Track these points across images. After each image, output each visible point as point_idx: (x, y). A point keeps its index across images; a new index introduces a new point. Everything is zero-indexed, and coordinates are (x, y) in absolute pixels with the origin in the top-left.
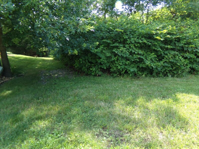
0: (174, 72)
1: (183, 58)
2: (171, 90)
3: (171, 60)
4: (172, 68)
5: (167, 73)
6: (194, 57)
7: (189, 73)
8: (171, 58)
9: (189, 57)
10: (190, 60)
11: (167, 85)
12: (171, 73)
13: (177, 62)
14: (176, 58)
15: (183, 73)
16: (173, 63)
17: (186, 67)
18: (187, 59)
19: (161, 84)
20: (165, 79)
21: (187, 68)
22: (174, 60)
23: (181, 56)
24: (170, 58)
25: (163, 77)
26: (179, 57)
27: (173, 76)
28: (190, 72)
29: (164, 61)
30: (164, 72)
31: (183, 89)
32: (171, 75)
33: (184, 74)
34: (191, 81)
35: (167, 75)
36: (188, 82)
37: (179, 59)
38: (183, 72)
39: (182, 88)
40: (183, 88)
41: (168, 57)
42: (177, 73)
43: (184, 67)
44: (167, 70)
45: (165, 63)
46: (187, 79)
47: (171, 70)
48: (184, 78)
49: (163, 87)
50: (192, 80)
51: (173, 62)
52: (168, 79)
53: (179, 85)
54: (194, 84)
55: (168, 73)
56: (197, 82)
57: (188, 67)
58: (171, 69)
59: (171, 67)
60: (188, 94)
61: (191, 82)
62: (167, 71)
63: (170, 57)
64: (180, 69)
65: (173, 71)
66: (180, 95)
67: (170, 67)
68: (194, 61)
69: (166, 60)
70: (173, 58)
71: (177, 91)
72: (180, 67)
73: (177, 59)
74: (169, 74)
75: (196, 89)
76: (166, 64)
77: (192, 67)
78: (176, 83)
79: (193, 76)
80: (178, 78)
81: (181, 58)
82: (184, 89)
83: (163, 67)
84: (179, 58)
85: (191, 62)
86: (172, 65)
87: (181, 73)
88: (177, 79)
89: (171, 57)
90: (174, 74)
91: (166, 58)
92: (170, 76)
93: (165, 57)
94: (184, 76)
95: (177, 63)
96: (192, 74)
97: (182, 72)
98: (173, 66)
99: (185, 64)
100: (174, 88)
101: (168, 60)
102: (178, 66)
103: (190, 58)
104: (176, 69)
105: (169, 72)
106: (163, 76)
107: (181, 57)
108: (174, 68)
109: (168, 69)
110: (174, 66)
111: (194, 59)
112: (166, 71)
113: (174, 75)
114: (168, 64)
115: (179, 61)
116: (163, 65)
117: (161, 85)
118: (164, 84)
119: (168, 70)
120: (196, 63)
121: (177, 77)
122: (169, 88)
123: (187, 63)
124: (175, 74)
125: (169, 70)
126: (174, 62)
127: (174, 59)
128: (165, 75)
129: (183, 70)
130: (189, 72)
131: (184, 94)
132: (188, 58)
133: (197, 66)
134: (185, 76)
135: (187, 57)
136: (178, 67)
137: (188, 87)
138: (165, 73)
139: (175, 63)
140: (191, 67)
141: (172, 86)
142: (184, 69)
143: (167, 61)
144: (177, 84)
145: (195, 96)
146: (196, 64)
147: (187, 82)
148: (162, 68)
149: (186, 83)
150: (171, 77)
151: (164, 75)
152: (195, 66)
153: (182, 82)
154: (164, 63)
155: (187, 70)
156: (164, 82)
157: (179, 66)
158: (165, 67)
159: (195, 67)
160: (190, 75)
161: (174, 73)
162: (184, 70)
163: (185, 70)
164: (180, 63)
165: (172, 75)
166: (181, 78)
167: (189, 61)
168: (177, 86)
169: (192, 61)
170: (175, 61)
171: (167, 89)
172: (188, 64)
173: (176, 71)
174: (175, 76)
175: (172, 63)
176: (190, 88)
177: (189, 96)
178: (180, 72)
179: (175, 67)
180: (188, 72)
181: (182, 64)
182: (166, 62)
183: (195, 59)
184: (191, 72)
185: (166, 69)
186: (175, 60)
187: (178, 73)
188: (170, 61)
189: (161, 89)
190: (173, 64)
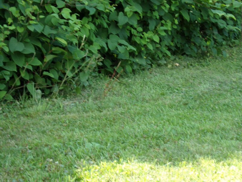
0: (51, 75)
1: (74, 16)
2: (55, 158)
3: (35, 26)
4: (41, 57)
5: (23, 81)
6: (109, 7)
7: (99, 72)
8: (34, 18)
9: (92, 12)
10: (98, 22)
11: (34, 138)
12: (40, 80)
13: (54, 32)
14: (48, 17)
15: (81, 74)
16: (43, 39)
17: (90, 51)
18: (88, 17)
19: (12, 137)
20: (20, 112)
21: (92, 53)
22: (45, 25)
23: (67, 6)
24: (28, 19)
25: (12, 102)
26: (60, 10)
27: (47, 93)
28: (101, 69)
29: (8, 33)
30: (12, 78)
31: (97, 145)
32: (39, 91)
33: (84, 78)
34: (111, 104)
35: (26, 88)
36: (105, 112)
37: (62, 21)
38: (81, 71)
39: (90, 141)
40: (95, 141)
41: (22, 14)
42: (61, 78)
43: (82, 49)
44: (23, 68)
45: (13, 40)
46: (96, 99)
47: (37, 68)
48: (85, 93)
49: (20, 147)
50: (115, 98)
51: (42, 35)
52: (31, 110)
53: (77, 130)
54: (122, 113)
55: (27, 82)
56: (130, 106)
57: (95, 48)
58: (38, 63)
59: (36, 56)
60: (119, 162)
61: (113, 108)
62: (23, 74)
63: (28, 11)
64: (71, 60)
65: (45, 73)
66: (93, 170)
67: (32, 55)
68: (109, 25)
69: (12, 28)
70: (41, 17)
71: (79, 157)
72: (68, 51)
73: (53, 21)
74: (30, 87)
75: (136, 136)
76: (16, 46)
77: (107, 49)
78: (65, 122)
79: (115, 83)
80: (65, 97)
81: (69, 17)
82: (98, 142)
83: (7, 60)
84: (62, 17)
85: (99, 27)
86: (40, 45)
87: (73, 77)
88: (66, 102)
89: (33, 14)
90: (49, 82)
91: (15, 20)
92: (37, 94)
93: (11, 15)
94: (84, 87)
95: (55, 35)
96: (109, 74)
97: (76, 71)
98: (44, 51)
99: (84, 37)
100: (64, 144)
101: (22, 26)
102: (60, 50)
103: (97, 15)
104: (53, 62)
105: (32, 77)
106: (10, 98)
107: (66, 13)
108: (48, 58)
109: (26, 67)
110: (47, 50)
111: (108, 15)
112: (18, 74)
113: (50, 88)
114: (26, 43)
115: (64, 27)
116: (7, 50)
117: (13, 142)
118: (23, 132)
119: (28, 71)
120: (118, 32)
121: (64, 94)
122: (46, 149)
123: (88, 33)
124: (52, 84)
125: (31, 68)
126: (46, 33)
127: (42, 21)
128: (16, 91)
129: (77, 62)
130: (99, 67)
131: (104, 164)
132: (88, 12)
133: (121, 45)
134: (90, 86)
135: (87, 8)
136: (62, 54)
137: (109, 130)
138: (18, 82)
139: (51, 39)
140: (103, 48)
141: (55, 139)
142: (83, 60)
143: (20, 30)
144: (70, 125)
145: (141, 164)
146: (118, 35)
147: (100, 109)
148: (5, 64)
149: (97, 113)
150: (39, 97)
151: (12, 94)
152: (117, 45)
153: (85, 115)
154: (7, 39)
155: (93, 62)
156: (18, 123)
157: (64, 48)
158: (13, 58)
159: (117, 48)
160: (105, 80)
161: (50, 78)
162: (83, 65)
163: (87, 63)
164: (67, 35)
165: (43, 91)
166: (75, 96)
167: (94, 24)
168: (70, 134)
169: (105, 26)
170: (48, 31)
171: (38, 155)
172: (94, 39)
173: (58, 72)
174: (56, 89)
175: (39, 40)
176: (116, 135)
177: (122, 171)
178: (69, 74)
179: (52, 53)
180: (97, 70)
181: (75, 41)
182: (14, 34)
183: (113, 17)
184: (106, 67)
185: (21, 66)
186: (47, 26)
187: (65, 79)
188: (31, 28)
189: (17, 162)
190: (43, 43)
